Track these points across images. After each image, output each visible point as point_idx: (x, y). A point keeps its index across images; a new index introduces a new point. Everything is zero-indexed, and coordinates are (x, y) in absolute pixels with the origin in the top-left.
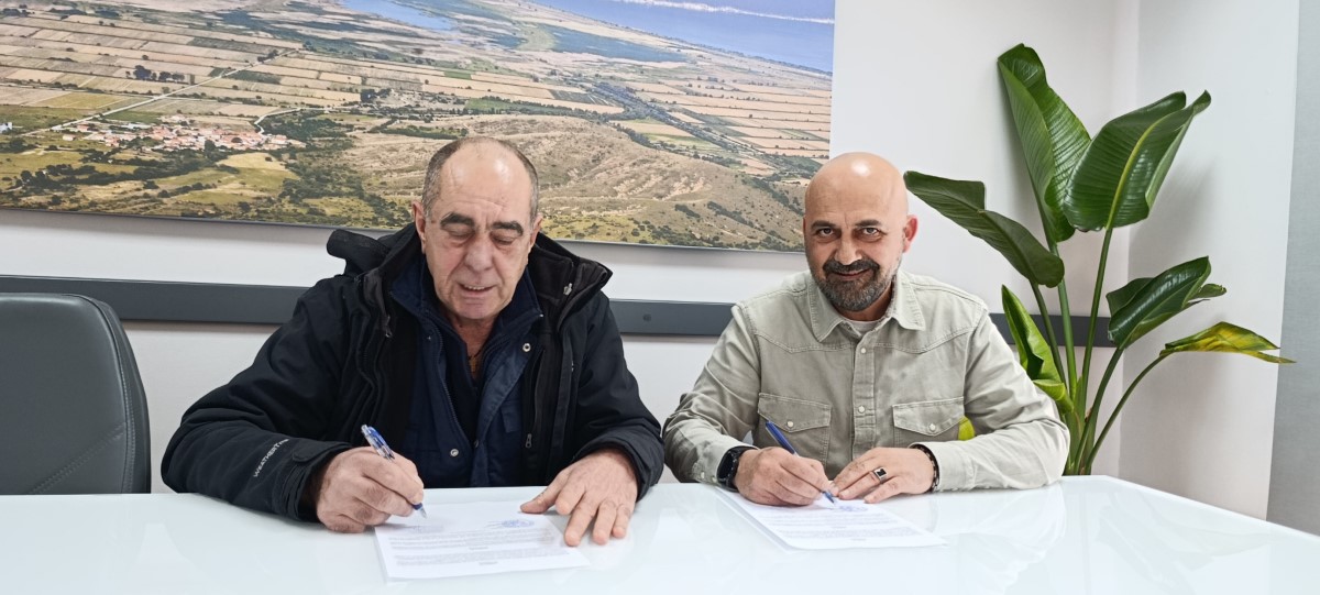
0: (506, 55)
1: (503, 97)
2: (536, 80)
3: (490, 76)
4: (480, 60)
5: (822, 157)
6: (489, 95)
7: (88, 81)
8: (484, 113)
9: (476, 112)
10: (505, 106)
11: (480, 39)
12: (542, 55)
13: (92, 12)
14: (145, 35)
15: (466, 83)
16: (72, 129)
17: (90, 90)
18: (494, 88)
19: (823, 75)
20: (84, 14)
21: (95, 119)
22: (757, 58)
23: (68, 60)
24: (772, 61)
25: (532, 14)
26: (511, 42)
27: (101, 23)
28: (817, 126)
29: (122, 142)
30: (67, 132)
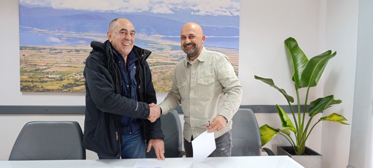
0: (160, 52)
1: (160, 62)
2: (167, 57)
3: (157, 57)
4: (154, 54)
5: (237, 70)
6: (157, 61)
7: (74, 65)
8: (156, 65)
9: (154, 66)
10: (161, 64)
11: (155, 49)
12: (169, 52)
13: (74, 51)
14: (85, 55)
15: (152, 59)
17: (75, 67)
18: (158, 60)
19: (236, 50)
20: (73, 51)
21: (76, 73)
23: (70, 61)
24: (223, 48)
25: (166, 42)
26: (161, 49)
27: (76, 53)
28: (235, 62)
29: (81, 78)
30: (71, 76)
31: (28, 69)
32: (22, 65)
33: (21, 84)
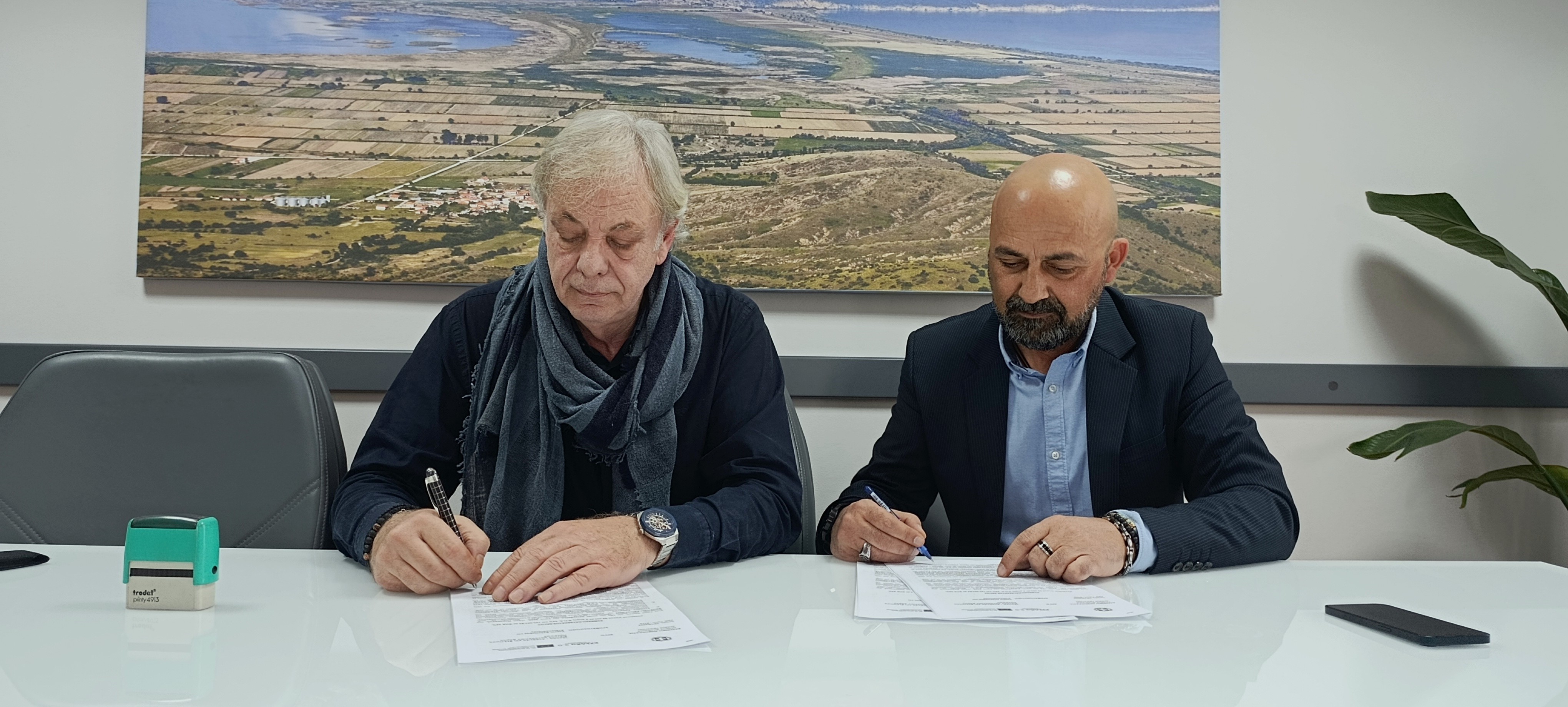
0: (819, 86)
1: (817, 134)
2: (853, 112)
3: (802, 112)
4: (790, 95)
5: (1211, 175)
6: (800, 132)
7: (399, 149)
8: (795, 153)
9: (787, 153)
10: (819, 144)
11: (789, 72)
12: (858, 83)
13: (401, 79)
14: (451, 98)
15: (775, 122)
16: (384, 199)
17: (401, 158)
18: (806, 124)
19: (1207, 75)
20: (394, 82)
21: (406, 187)
22: (1119, 61)
23: (380, 129)
24: (1138, 64)
25: (847, 37)
26: (823, 72)
27: (410, 89)
28: (1202, 138)
29: (430, 209)
30: (380, 202)
31: (179, 165)
32: (152, 146)
33: (141, 239)
